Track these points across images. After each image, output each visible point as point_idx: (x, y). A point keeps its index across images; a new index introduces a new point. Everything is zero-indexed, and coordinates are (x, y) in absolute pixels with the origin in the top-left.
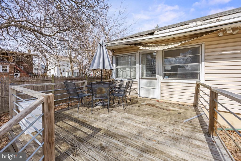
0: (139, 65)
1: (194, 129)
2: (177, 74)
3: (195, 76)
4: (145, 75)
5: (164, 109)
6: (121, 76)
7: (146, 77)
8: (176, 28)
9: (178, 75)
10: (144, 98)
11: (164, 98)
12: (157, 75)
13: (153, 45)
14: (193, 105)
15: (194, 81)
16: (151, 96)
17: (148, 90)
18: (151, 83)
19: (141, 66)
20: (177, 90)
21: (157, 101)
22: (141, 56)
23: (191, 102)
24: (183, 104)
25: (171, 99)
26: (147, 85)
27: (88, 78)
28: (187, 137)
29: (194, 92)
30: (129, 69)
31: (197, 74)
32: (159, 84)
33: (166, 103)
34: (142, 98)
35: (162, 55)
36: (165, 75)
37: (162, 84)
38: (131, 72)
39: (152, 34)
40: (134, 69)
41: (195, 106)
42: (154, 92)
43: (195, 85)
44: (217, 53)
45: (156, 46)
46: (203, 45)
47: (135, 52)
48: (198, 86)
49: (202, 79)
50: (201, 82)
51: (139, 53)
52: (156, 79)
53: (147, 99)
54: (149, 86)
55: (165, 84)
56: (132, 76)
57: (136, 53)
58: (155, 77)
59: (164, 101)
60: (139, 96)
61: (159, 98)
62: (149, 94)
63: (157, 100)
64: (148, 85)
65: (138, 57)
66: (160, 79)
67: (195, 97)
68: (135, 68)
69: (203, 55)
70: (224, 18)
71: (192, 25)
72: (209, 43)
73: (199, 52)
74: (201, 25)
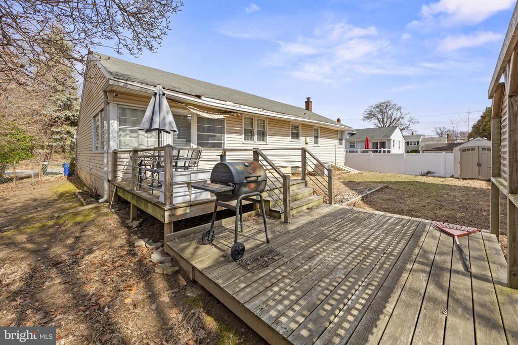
8: (219, 101)
9: (209, 144)
12: (193, 143)
31: (222, 143)
36: (199, 144)
39: (199, 97)
44: (232, 128)
46: (225, 119)
58: (190, 146)
69: (226, 128)
70: (242, 106)
71: (228, 103)
72: (228, 119)
73: (223, 125)
74: (233, 106)
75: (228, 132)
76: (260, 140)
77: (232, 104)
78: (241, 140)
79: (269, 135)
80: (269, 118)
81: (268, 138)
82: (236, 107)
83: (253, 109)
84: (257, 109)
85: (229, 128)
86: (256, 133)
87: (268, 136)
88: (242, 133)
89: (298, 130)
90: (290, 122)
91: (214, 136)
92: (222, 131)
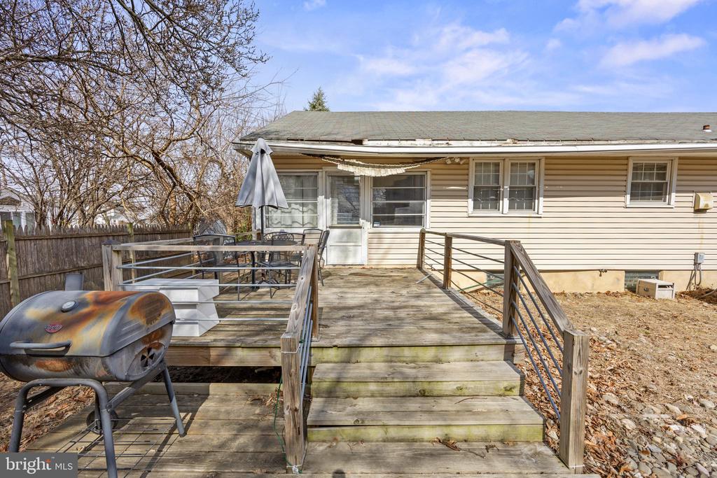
0: (326, 198)
1: (429, 287)
2: (393, 218)
3: (417, 221)
4: (335, 219)
5: (382, 276)
6: (276, 222)
7: (338, 223)
8: (398, 142)
9: (395, 220)
10: (336, 267)
11: (374, 262)
12: (362, 219)
13: (357, 162)
14: (415, 266)
15: (418, 229)
16: (350, 261)
17: (345, 251)
18: (349, 235)
19: (329, 201)
20: (394, 246)
21: (364, 268)
22: (329, 180)
23: (414, 263)
24: (403, 267)
25: (385, 262)
26: (343, 241)
27: (134, 231)
28: (426, 293)
29: (417, 246)
30: (298, 206)
31: (421, 218)
32: (365, 236)
33: (377, 269)
34: (332, 267)
35: (369, 184)
36: (376, 220)
37: (371, 235)
38: (303, 212)
39: (358, 142)
40: (310, 207)
41: (419, 267)
42: (355, 253)
43: (418, 236)
44: (444, 188)
45: (363, 166)
46: (429, 173)
47: (315, 170)
48: (423, 234)
49: (428, 226)
50: (427, 230)
51: (324, 173)
52: (360, 227)
53: (343, 267)
54: (347, 242)
55: (376, 236)
56: (306, 222)
57: (318, 172)
58: (358, 223)
59: (373, 267)
60: (325, 264)
61: (366, 263)
62: (346, 257)
63: (361, 267)
64: (345, 239)
65: (323, 182)
66: (367, 226)
67: (419, 254)
68: (315, 205)
69: (429, 189)
70: (453, 143)
71: (419, 142)
72: (435, 172)
73: (422, 184)
74: (430, 146)
75: (434, 197)
76: (520, 207)
77: (428, 142)
78: (465, 209)
79: (545, 197)
80: (547, 158)
81: (541, 202)
82: (440, 148)
83: (485, 143)
84: (496, 143)
85: (435, 188)
86: (507, 193)
87: (541, 199)
88: (467, 197)
89: (663, 176)
90: (627, 158)
91: (407, 205)
92: (421, 196)
